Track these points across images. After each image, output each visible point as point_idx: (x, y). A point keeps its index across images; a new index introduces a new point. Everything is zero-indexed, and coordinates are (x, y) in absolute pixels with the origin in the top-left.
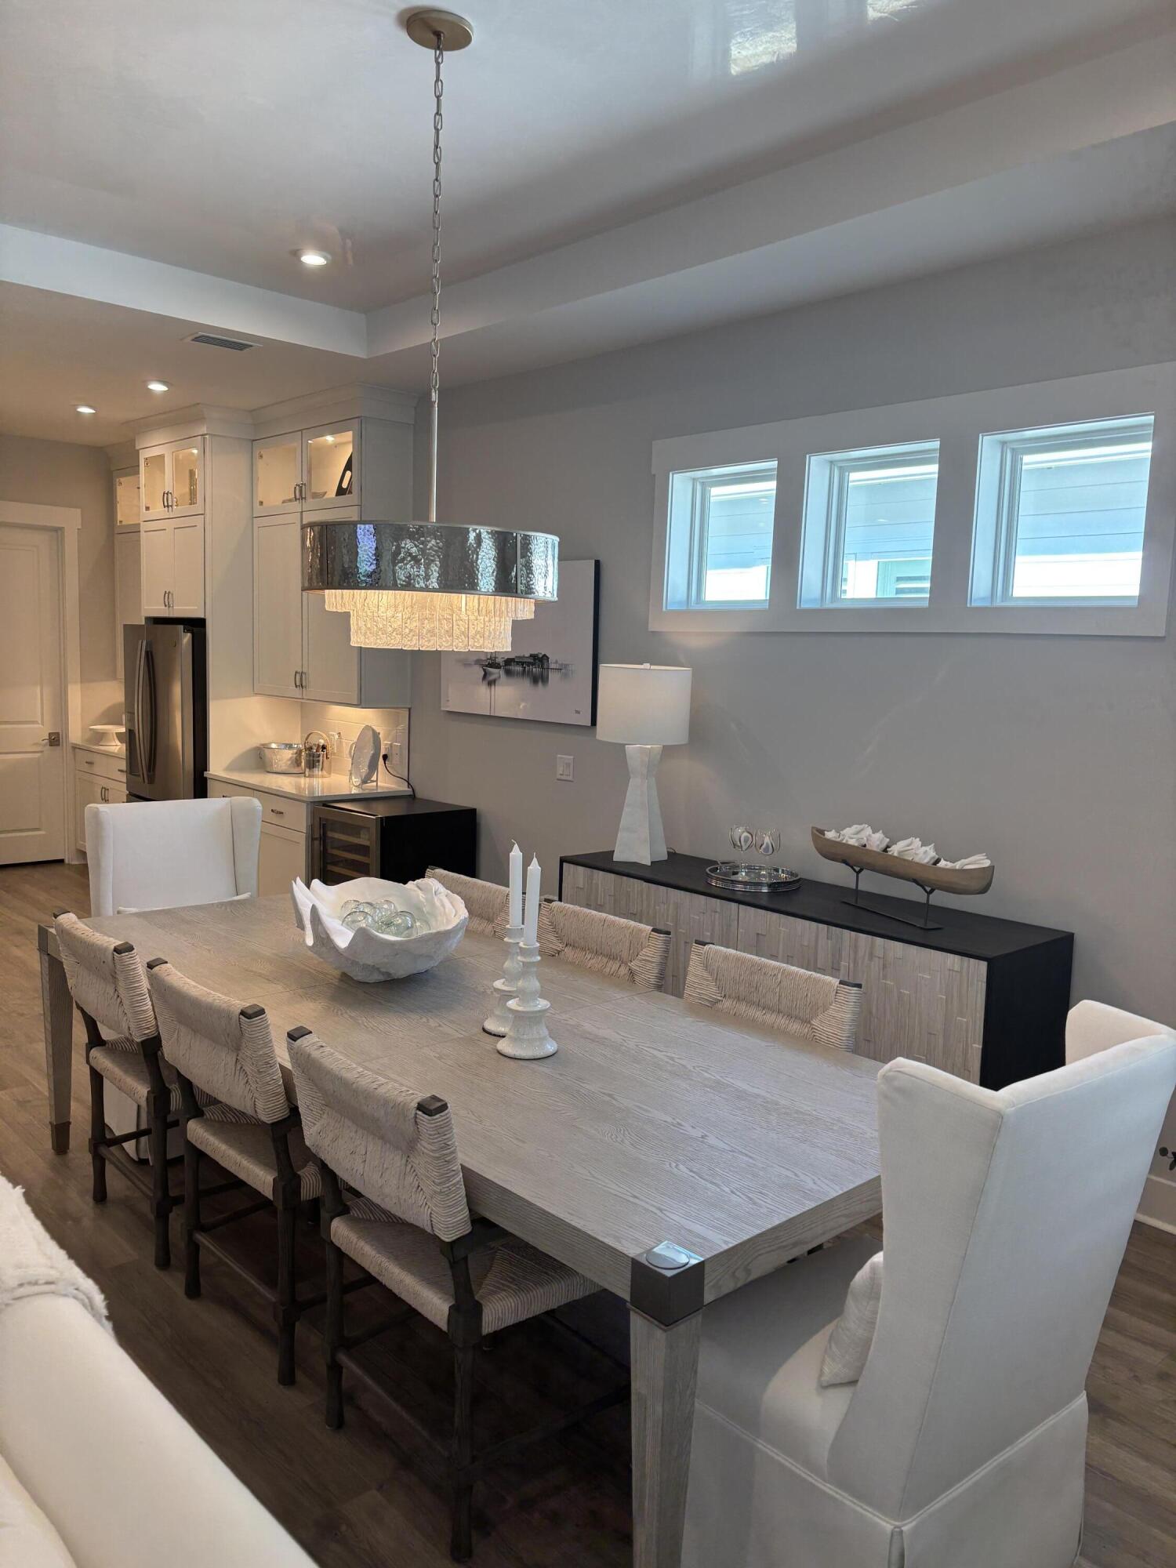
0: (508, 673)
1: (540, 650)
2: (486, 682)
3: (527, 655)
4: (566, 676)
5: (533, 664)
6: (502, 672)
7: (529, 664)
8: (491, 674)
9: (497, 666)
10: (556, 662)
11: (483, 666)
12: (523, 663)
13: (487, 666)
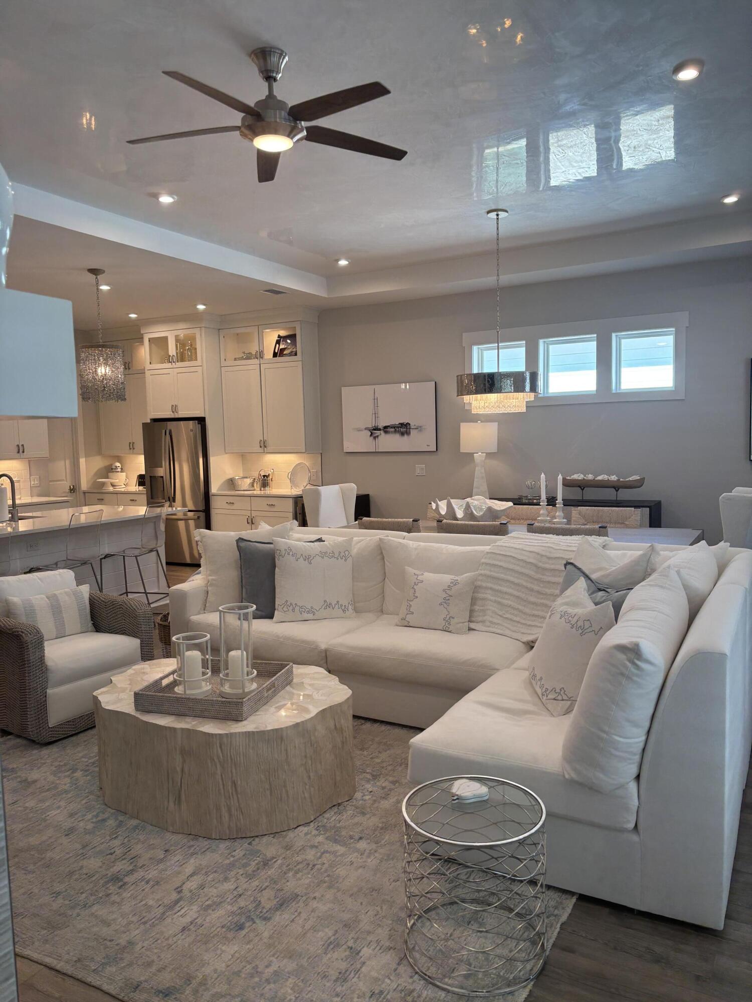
0: (386, 432)
1: (405, 421)
2: (372, 438)
3: (398, 423)
4: (420, 431)
5: (401, 427)
6: (382, 432)
7: (398, 427)
8: (375, 433)
9: (380, 430)
10: (415, 426)
11: (370, 430)
12: (394, 427)
13: (372, 430)
